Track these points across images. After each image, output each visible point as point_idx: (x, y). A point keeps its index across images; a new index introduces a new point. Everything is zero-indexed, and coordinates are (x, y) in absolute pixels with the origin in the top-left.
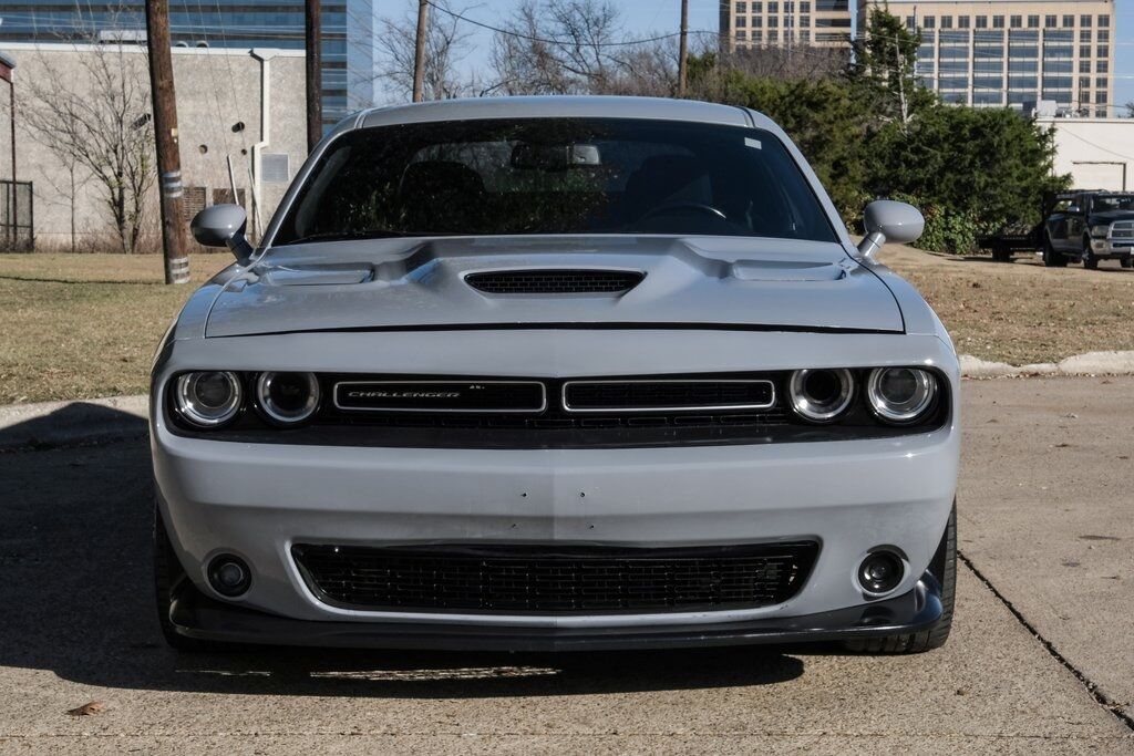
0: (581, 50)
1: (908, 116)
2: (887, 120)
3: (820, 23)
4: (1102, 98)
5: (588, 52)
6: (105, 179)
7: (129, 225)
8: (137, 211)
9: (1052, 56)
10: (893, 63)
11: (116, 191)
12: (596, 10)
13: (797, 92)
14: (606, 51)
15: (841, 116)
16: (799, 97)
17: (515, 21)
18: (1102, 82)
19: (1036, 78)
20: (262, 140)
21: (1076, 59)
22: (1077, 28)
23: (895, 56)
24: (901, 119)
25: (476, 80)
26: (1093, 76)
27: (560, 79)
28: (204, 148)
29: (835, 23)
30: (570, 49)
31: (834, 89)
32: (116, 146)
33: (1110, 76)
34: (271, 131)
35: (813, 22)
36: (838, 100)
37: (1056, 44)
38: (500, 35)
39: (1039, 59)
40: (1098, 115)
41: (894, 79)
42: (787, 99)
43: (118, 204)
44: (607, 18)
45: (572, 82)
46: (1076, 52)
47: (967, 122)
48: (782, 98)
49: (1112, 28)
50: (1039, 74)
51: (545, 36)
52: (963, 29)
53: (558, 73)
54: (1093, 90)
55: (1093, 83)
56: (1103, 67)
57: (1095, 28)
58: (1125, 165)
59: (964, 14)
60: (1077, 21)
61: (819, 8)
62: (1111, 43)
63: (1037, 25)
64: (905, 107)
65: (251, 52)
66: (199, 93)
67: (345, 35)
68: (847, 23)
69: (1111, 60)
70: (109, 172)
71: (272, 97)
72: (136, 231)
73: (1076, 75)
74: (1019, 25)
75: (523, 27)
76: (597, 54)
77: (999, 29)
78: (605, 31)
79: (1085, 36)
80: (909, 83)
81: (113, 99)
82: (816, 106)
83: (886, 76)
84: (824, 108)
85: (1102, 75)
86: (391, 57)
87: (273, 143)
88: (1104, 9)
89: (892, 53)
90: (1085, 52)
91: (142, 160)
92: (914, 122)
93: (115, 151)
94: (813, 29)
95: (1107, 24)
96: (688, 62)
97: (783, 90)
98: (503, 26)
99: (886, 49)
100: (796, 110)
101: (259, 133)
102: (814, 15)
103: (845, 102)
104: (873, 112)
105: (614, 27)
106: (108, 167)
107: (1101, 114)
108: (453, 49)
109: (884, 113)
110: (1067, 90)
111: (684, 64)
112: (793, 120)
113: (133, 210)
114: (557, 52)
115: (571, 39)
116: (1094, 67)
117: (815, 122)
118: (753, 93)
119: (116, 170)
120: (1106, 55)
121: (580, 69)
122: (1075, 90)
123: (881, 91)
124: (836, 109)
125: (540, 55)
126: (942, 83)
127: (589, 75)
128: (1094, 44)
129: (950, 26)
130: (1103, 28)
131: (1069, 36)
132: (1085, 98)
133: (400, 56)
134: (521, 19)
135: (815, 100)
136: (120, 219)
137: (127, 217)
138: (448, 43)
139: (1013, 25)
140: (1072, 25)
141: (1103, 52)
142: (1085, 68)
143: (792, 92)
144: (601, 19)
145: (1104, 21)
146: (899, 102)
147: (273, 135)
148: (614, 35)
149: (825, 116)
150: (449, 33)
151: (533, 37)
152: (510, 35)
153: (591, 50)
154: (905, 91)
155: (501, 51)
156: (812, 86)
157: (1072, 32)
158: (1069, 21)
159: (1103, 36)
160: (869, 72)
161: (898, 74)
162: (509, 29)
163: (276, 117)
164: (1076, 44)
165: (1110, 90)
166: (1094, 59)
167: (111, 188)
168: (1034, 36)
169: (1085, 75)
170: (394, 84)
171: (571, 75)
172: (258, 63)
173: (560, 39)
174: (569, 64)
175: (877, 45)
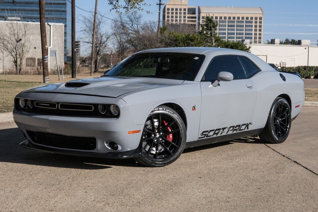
0: (133, 25)
1: (214, 43)
2: (209, 44)
3: (188, 17)
4: (260, 38)
5: (135, 26)
6: (12, 56)
7: (19, 68)
8: (21, 64)
9: (247, 27)
10: (210, 30)
11: (15, 59)
12: (137, 15)
13: (188, 37)
14: (139, 26)
15: (198, 43)
16: (188, 38)
17: (117, 18)
18: (260, 34)
19: (243, 33)
20: (50, 46)
21: (253, 28)
22: (254, 20)
23: (211, 28)
24: (213, 44)
25: (107, 32)
26: (258, 32)
27: (128, 32)
28: (35, 48)
29: (192, 18)
30: (130, 25)
31: (197, 36)
32: (15, 47)
33: (262, 33)
34: (53, 44)
35: (187, 17)
36: (197, 39)
37: (248, 24)
38: (113, 21)
39: (244, 28)
40: (259, 43)
41: (211, 33)
42: (185, 39)
43: (16, 62)
44: (140, 17)
45: (131, 33)
46: (254, 26)
47: (229, 45)
48: (184, 38)
49: (262, 20)
50: (244, 32)
51: (124, 22)
52: (225, 20)
53: (128, 31)
54: (258, 36)
55: (258, 34)
56: (260, 30)
57: (258, 20)
58: (267, 56)
59: (225, 16)
60: (254, 19)
61: (188, 14)
62: (262, 24)
63: (244, 19)
64: (214, 41)
65: (48, 24)
66: (34, 34)
67: (66, 18)
68: (195, 18)
69: (262, 28)
70: (13, 54)
71: (53, 35)
72: (20, 69)
73: (253, 32)
74: (239, 19)
75: (119, 19)
76: (137, 26)
77: (234, 20)
78: (139, 21)
79: (256, 22)
80: (214, 35)
81: (15, 35)
82: (192, 40)
83: (209, 33)
84: (194, 41)
85: (260, 32)
86: (85, 26)
87: (53, 47)
88: (261, 16)
89: (211, 27)
90: (256, 26)
91: (22, 51)
92: (216, 45)
93: (15, 49)
94: (187, 19)
95: (261, 19)
96: (160, 29)
97: (184, 36)
98: (114, 19)
99: (209, 27)
100: (187, 41)
101: (49, 44)
102: (187, 15)
103: (199, 40)
104: (206, 42)
105: (142, 20)
106: (13, 53)
107: (260, 43)
108: (101, 25)
109: (208, 42)
110: (251, 36)
111: (159, 29)
112: (186, 44)
113: (20, 64)
114: (127, 26)
115: (131, 23)
116: (258, 30)
117: (192, 44)
118: (176, 37)
119: (15, 53)
120: (261, 27)
121: (133, 30)
122: (253, 36)
123: (208, 37)
124: (197, 41)
125: (123, 26)
126: (219, 34)
127: (135, 31)
128: (258, 24)
129: (222, 19)
130: (260, 20)
131: (252, 22)
132: (255, 38)
133: (87, 26)
134: (118, 17)
135: (192, 39)
136: (16, 66)
137: (18, 65)
138: (100, 23)
139: (238, 19)
140: (252, 19)
141: (260, 26)
142: (256, 30)
143: (186, 37)
144: (139, 17)
145: (261, 18)
146: (212, 40)
147: (53, 45)
148: (142, 22)
149: (194, 43)
150: (100, 20)
151: (121, 22)
152: (116, 21)
153: (136, 25)
154: (214, 37)
155: (113, 25)
156: (191, 36)
157: (252, 21)
158: (252, 18)
159: (260, 22)
160: (205, 32)
161: (212, 33)
162: (115, 20)
163: (54, 40)
164: (254, 24)
165: (262, 36)
166: (258, 28)
167: (14, 58)
168: (234, 22)
169: (256, 32)
170: (86, 33)
171: (130, 31)
172: (49, 26)
173: (128, 22)
174: (130, 29)
175: (207, 25)
